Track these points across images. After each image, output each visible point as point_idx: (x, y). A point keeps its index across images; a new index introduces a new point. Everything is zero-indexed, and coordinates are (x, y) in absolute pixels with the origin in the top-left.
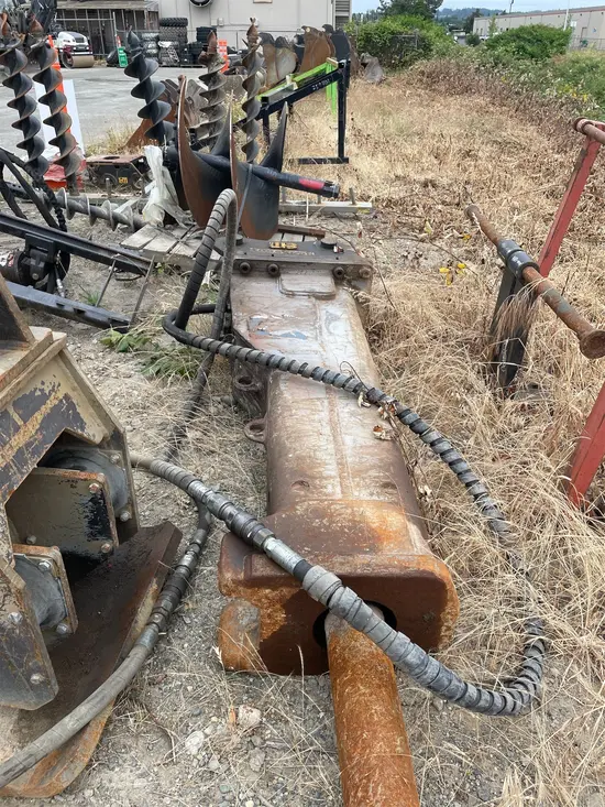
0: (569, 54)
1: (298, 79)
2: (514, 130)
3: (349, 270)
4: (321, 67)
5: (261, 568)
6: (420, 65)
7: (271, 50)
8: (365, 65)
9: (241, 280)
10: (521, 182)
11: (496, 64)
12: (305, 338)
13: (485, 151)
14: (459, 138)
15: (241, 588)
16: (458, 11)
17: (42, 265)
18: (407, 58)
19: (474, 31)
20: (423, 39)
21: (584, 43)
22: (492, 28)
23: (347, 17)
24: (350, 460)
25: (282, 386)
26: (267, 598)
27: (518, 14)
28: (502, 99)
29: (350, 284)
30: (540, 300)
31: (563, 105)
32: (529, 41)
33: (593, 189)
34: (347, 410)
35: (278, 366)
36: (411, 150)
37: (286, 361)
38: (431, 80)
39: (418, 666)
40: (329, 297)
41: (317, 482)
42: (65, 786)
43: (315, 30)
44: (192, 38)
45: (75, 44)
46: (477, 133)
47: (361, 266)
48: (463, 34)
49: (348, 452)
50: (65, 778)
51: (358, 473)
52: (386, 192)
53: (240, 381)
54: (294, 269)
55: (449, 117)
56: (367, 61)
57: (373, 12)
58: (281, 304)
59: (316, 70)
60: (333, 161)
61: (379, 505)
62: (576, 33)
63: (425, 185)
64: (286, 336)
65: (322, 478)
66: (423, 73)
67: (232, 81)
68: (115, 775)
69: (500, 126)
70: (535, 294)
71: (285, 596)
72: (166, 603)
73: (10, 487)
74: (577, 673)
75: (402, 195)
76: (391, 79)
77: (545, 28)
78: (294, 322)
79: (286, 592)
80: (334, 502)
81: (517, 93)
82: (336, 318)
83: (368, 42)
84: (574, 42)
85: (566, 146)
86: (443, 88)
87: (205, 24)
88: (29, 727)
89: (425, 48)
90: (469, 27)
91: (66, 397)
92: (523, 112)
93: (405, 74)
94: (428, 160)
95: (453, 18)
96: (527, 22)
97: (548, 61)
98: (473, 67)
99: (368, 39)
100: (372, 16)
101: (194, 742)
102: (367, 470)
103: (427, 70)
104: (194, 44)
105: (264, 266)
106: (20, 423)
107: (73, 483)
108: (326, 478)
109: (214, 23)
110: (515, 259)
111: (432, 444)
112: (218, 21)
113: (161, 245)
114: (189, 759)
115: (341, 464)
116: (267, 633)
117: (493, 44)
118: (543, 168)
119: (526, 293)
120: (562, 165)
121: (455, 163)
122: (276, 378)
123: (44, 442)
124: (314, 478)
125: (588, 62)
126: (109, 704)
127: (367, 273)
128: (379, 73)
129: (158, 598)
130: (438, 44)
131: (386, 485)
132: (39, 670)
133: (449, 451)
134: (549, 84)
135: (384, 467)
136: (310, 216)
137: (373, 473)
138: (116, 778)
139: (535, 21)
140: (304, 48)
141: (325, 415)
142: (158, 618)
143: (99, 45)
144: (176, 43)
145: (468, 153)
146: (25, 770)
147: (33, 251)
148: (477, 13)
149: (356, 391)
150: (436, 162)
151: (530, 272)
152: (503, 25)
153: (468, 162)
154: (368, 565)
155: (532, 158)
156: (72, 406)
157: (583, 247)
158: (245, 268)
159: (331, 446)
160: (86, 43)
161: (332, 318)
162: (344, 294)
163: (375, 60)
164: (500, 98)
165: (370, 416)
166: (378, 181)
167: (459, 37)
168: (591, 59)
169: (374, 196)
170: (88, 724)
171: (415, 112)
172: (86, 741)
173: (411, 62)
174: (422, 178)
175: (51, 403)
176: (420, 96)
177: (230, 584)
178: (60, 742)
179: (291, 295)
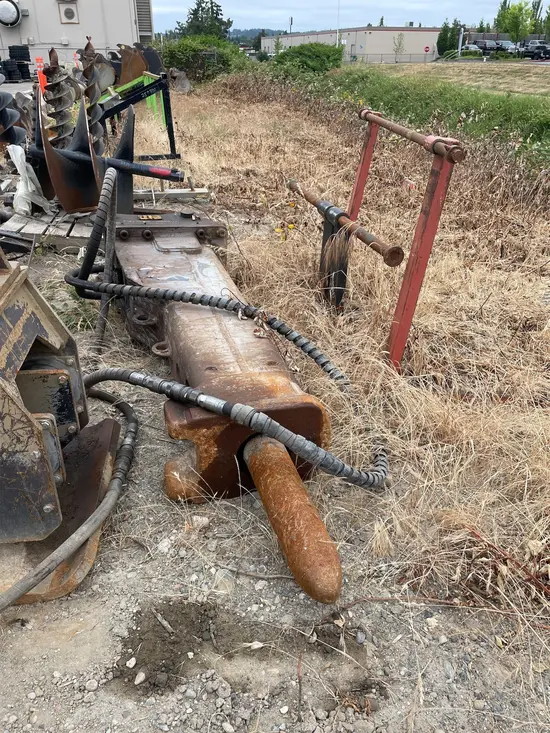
0: (344, 68)
1: (120, 89)
2: (308, 130)
3: (209, 231)
4: (139, 79)
5: (197, 415)
6: (221, 78)
8: (175, 78)
9: (122, 244)
10: (321, 168)
11: (287, 76)
12: (187, 280)
13: (290, 147)
14: (267, 136)
15: (185, 431)
16: (246, 31)
18: (210, 72)
19: (263, 49)
20: (221, 56)
21: (354, 57)
22: (278, 46)
23: (150, 37)
24: (241, 352)
25: (178, 313)
26: (204, 436)
27: (297, 34)
28: (296, 105)
29: (210, 242)
30: (353, 237)
31: (344, 109)
32: (310, 57)
33: (377, 172)
34: (231, 323)
35: (173, 298)
36: (229, 147)
37: (179, 293)
38: (233, 90)
39: (313, 452)
40: (197, 252)
41: (222, 366)
42: (79, 581)
43: (129, 48)
44: (5, 56)
46: (281, 133)
47: (218, 227)
48: (253, 51)
49: (239, 347)
50: (78, 575)
51: (249, 358)
52: (216, 180)
53: (139, 319)
54: (164, 234)
55: (255, 120)
56: (175, 74)
57: (171, 32)
58: (160, 258)
59: (135, 82)
60: (167, 157)
61: (268, 374)
62: (347, 49)
63: (247, 174)
64: (171, 280)
65: (224, 364)
66: (225, 85)
68: (112, 574)
69: (297, 127)
70: (349, 233)
71: (215, 433)
72: (121, 465)
73: (15, 368)
74: (410, 469)
75: (230, 182)
76: (198, 91)
77: (322, 45)
78: (173, 270)
79: (217, 429)
80: (237, 376)
81: (307, 100)
82: (206, 266)
83: (173, 58)
84: (346, 58)
85: (351, 141)
86: (245, 98)
87: (15, 42)
88: (38, 558)
89: (224, 64)
90: (257, 46)
91: (33, 313)
92: (313, 114)
93: (210, 86)
94: (244, 156)
95: (243, 37)
96: (307, 41)
97: (327, 73)
98: (268, 79)
99: (172, 55)
100: (170, 36)
101: (164, 545)
102: (255, 356)
103: (230, 82)
104: (8, 61)
105: (140, 232)
106: (11, 326)
107: (44, 378)
108: (228, 364)
109: (25, 42)
110: (331, 212)
111: (295, 341)
112: (28, 40)
113: (34, 228)
114: (164, 555)
115: (236, 354)
116: (205, 465)
117: (281, 59)
118: (337, 159)
119: (343, 233)
120: (351, 156)
121: (267, 157)
122: (171, 309)
123: (28, 341)
124: (218, 364)
125: (360, 74)
126: (98, 528)
127: (223, 233)
128: (188, 85)
129: (114, 464)
130: (235, 61)
131: (270, 364)
132: (50, 500)
133: (306, 344)
134: (332, 92)
135: (266, 353)
136: (157, 202)
137: (260, 357)
138: (112, 576)
139: (313, 40)
140: (120, 64)
141: (216, 327)
142: (119, 475)
145: (276, 149)
146: (49, 572)
148: (263, 33)
149: (235, 310)
150: (252, 157)
151: (343, 219)
152: (286, 43)
153: (277, 156)
154: (270, 404)
155: (327, 152)
156: (38, 320)
157: (375, 214)
158: (124, 234)
159: (226, 345)
161: (203, 267)
162: (207, 249)
163: (183, 74)
164: (294, 104)
165: (249, 325)
166: (208, 173)
167: (251, 54)
168: (361, 71)
169: (207, 184)
170: (87, 540)
171: (226, 117)
172: (89, 550)
173: (213, 76)
174: (243, 169)
175: (25, 316)
176: (226, 104)
177: (178, 428)
178: (72, 550)
179: (167, 252)
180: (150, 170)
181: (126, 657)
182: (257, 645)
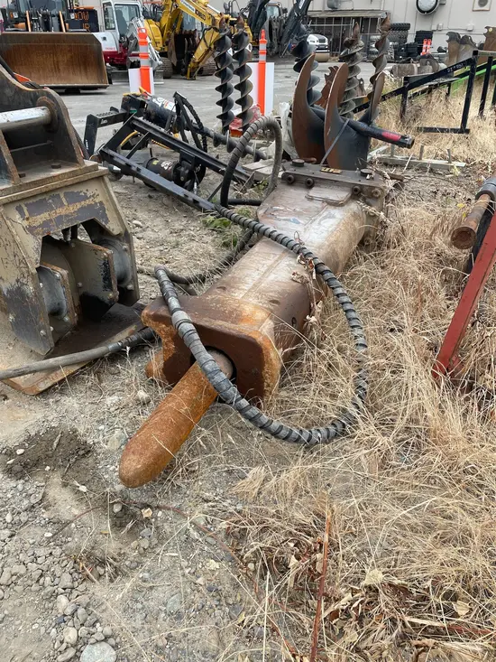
7: (455, 45)
9: (285, 187)
12: (298, 223)
15: (150, 320)
17: (187, 172)
24: (263, 285)
26: (164, 331)
29: (363, 201)
34: (287, 263)
40: (339, 205)
41: (233, 289)
42: (41, 390)
44: (411, 39)
45: (318, 44)
47: (374, 188)
49: (266, 281)
50: (41, 385)
51: (261, 292)
54: (327, 184)
58: (300, 203)
60: (455, 131)
64: (286, 220)
65: (237, 289)
67: (405, 68)
71: (172, 332)
73: (49, 230)
78: (299, 214)
80: (232, 299)
82: (331, 217)
87: (426, 28)
91: (101, 203)
102: (269, 292)
104: (410, 44)
105: (304, 179)
106: (66, 204)
108: (240, 289)
109: (434, 28)
112: (438, 26)
115: (256, 285)
116: (166, 356)
123: (77, 218)
124: (233, 287)
131: (272, 301)
132: (43, 327)
136: (408, 169)
137: (272, 294)
141: (270, 262)
142: (124, 341)
143: (338, 45)
144: (396, 43)
147: (184, 162)
156: (103, 209)
158: (290, 179)
160: (326, 43)
175: (88, 202)
177: (145, 316)
179: (311, 199)
180: (383, 134)
181: (21, 446)
182: (83, 489)
